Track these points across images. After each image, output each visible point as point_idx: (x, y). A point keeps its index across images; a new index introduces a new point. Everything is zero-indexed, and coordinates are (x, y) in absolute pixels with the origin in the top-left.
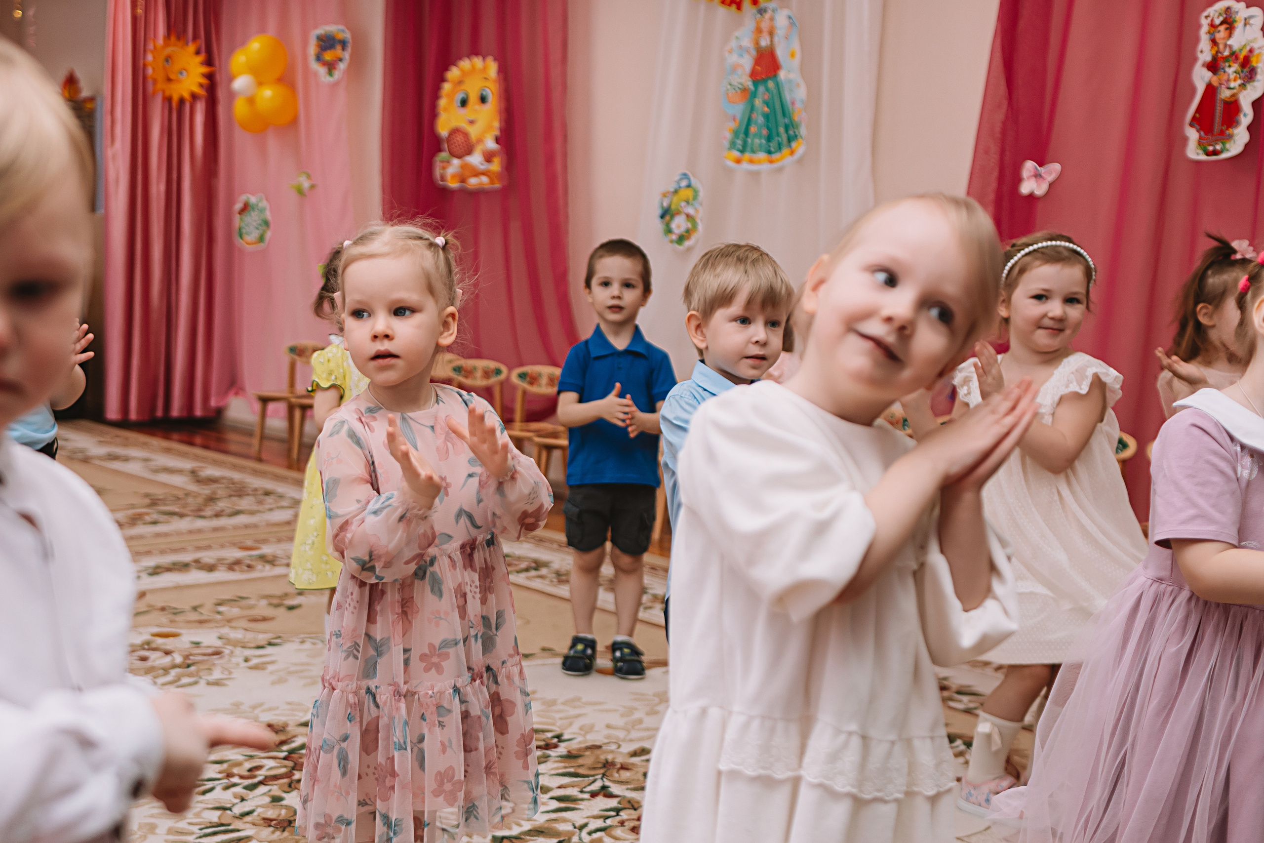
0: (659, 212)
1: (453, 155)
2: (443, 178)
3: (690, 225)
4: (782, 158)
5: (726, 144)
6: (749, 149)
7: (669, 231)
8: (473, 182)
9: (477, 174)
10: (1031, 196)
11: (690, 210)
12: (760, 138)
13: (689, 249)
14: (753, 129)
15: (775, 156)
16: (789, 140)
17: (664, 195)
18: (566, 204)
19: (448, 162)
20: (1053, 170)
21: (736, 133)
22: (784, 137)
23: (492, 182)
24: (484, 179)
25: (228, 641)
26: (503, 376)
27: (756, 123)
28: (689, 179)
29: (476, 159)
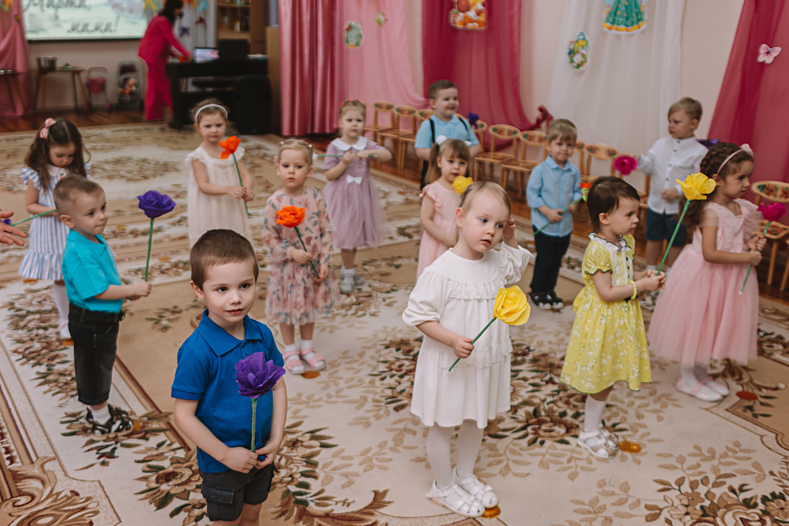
0: (567, 51)
1: (460, 11)
2: (454, 23)
3: (583, 60)
4: (633, 29)
5: (605, 19)
6: (616, 23)
7: (572, 61)
8: (470, 25)
9: (472, 21)
10: (763, 63)
11: (584, 52)
12: (623, 18)
13: (582, 72)
14: (619, 13)
15: (630, 28)
16: (638, 21)
17: (571, 43)
18: (519, 42)
19: (457, 14)
20: (777, 51)
21: (610, 14)
22: (635, 19)
23: (480, 26)
24: (476, 24)
25: (375, 289)
26: (485, 128)
27: (621, 10)
28: (584, 36)
29: (472, 14)
